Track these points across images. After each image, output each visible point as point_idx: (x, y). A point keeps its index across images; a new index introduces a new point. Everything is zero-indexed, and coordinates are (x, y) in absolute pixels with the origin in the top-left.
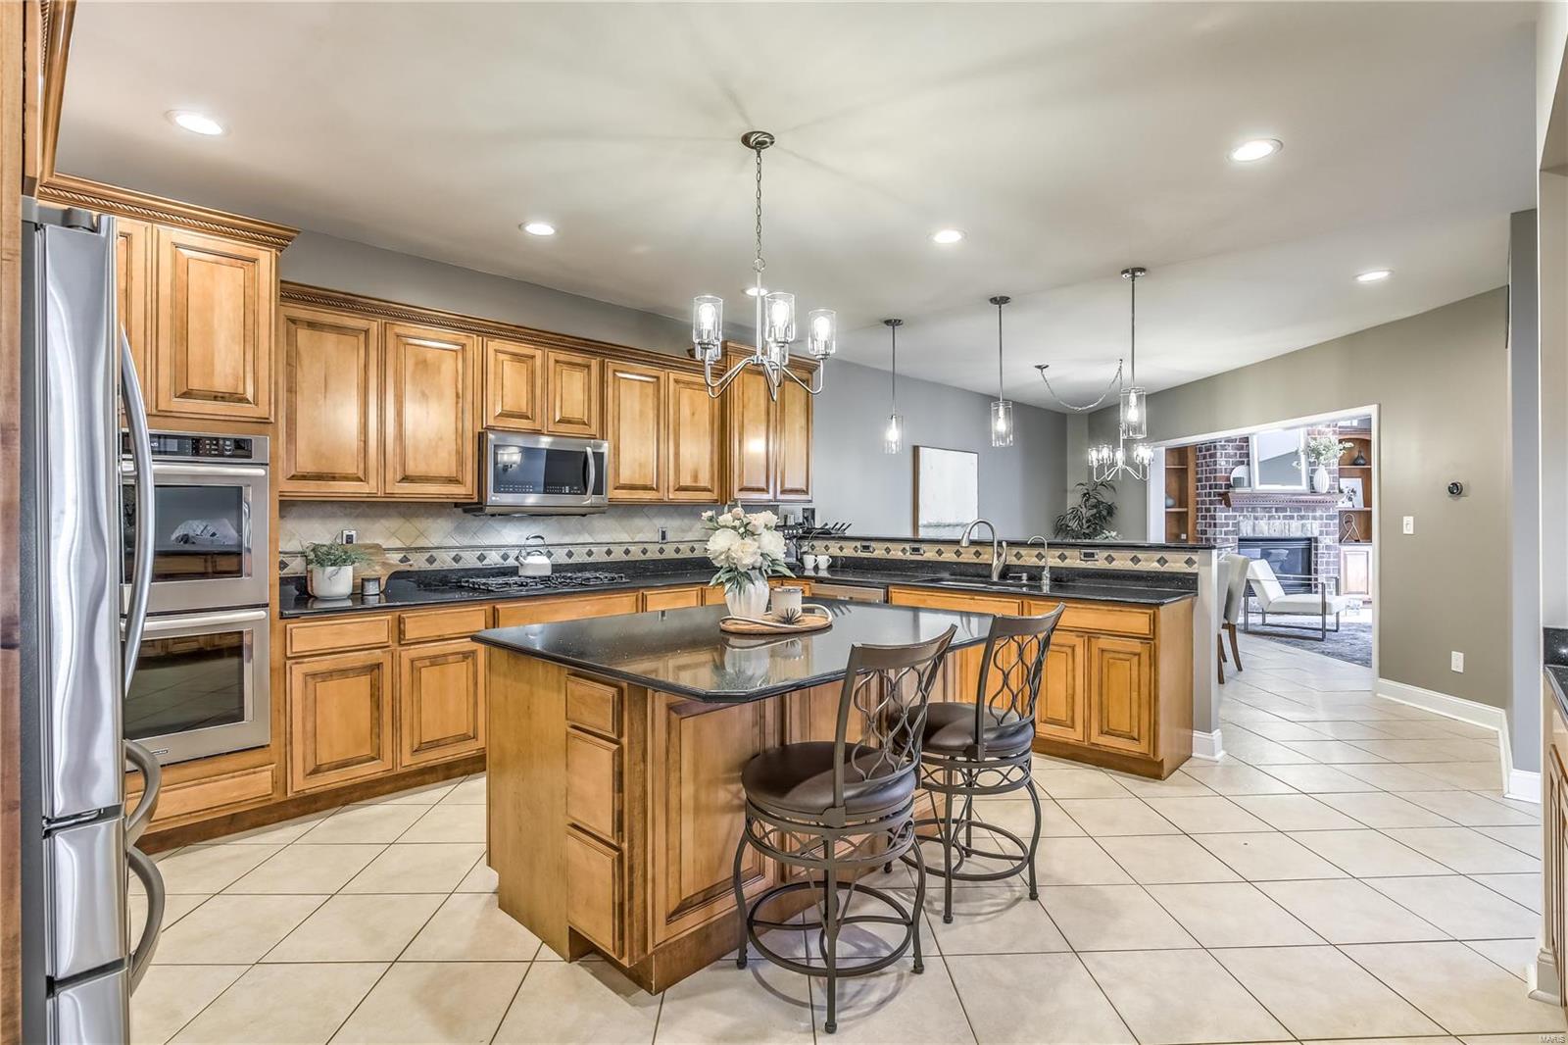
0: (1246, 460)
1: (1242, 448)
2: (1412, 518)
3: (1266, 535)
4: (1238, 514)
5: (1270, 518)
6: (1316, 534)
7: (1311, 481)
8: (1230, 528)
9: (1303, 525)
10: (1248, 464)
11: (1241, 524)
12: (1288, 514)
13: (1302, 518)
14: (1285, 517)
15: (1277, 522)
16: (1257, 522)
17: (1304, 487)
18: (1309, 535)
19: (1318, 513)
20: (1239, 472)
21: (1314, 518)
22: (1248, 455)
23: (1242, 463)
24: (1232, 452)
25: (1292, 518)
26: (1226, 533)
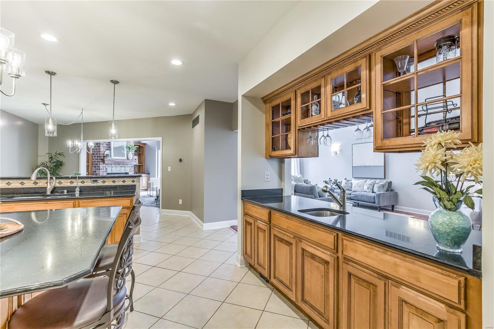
0: (109, 149)
1: (108, 145)
2: (170, 167)
3: (115, 172)
4: (107, 166)
5: (116, 167)
6: (128, 172)
7: (127, 156)
8: (104, 170)
9: (125, 169)
10: (110, 150)
11: (108, 169)
12: (121, 166)
13: (125, 167)
14: (120, 167)
15: (118, 168)
16: (112, 168)
17: (125, 158)
18: (126, 172)
19: (129, 166)
20: (107, 152)
21: (128, 167)
22: (110, 147)
23: (108, 150)
24: (105, 146)
25: (122, 167)
26: (103, 172)
